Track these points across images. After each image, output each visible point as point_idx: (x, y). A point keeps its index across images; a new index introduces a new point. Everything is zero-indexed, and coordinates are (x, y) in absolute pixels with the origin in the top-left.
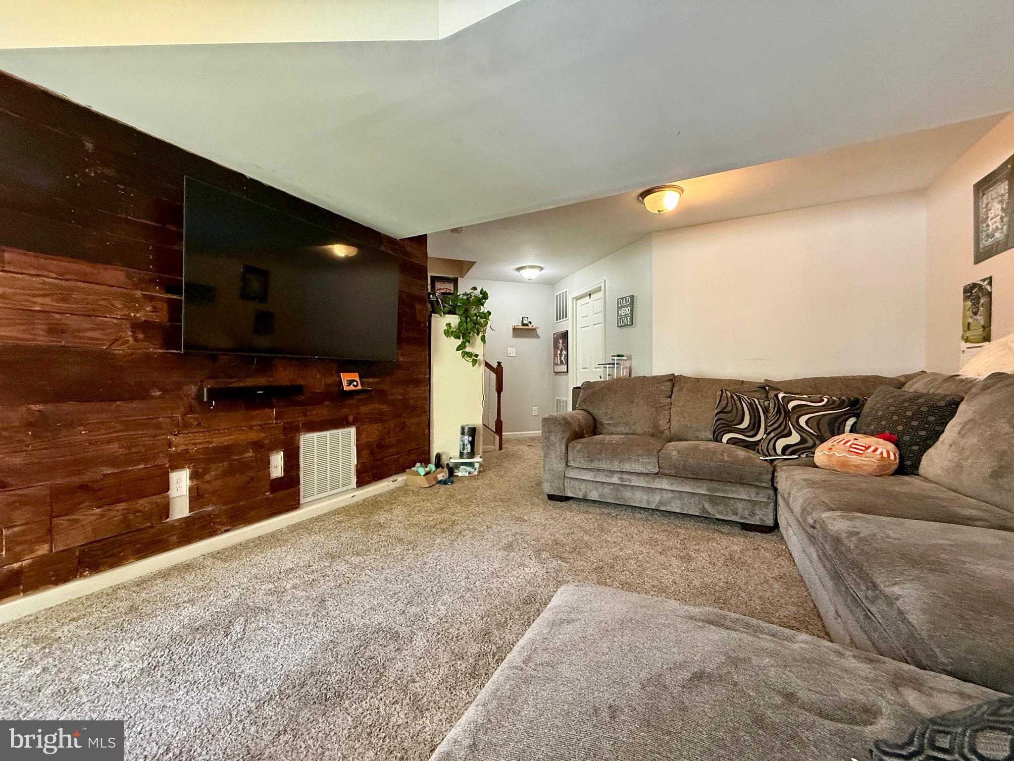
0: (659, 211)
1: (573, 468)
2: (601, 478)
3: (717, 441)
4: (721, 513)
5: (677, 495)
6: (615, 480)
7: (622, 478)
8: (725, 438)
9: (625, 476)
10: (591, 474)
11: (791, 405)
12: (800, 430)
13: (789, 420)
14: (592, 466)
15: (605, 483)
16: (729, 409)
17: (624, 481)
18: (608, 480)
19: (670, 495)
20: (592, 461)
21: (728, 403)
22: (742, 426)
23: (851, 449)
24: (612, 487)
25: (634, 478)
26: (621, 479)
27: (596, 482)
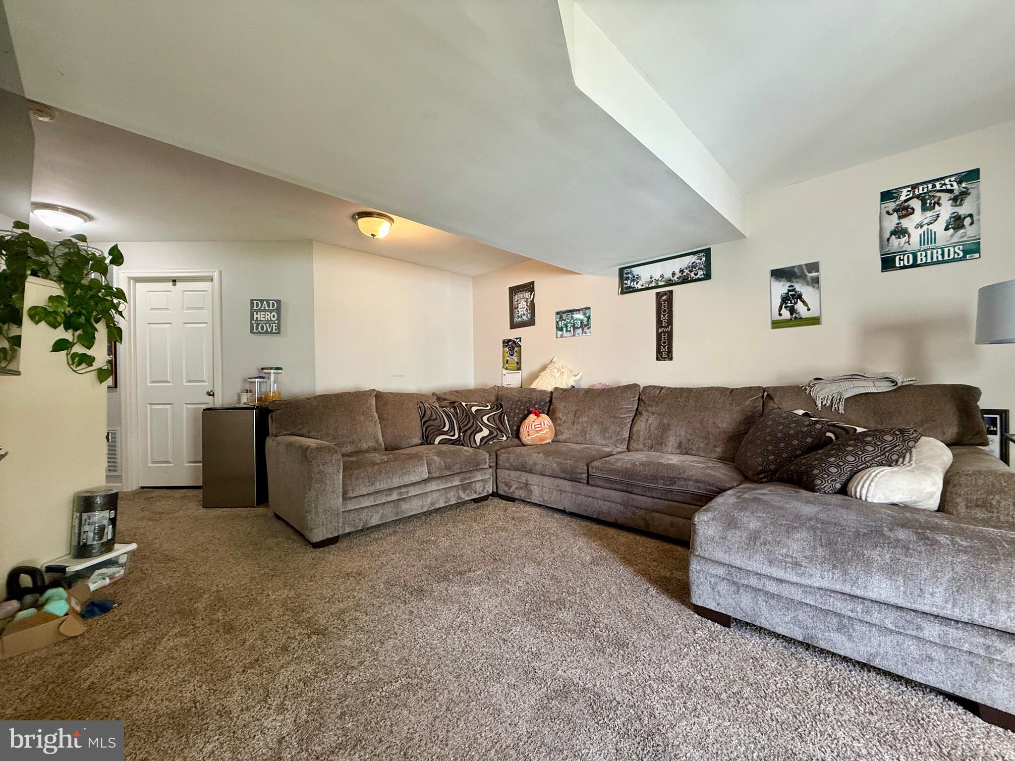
0: (372, 235)
1: (351, 498)
2: (384, 499)
3: (430, 444)
4: (468, 495)
5: (443, 492)
6: (395, 497)
7: (401, 492)
8: (437, 442)
9: (403, 490)
10: (372, 498)
11: (474, 409)
12: (486, 426)
13: (478, 420)
14: (372, 489)
15: (385, 503)
16: (434, 417)
17: (402, 495)
18: (389, 499)
19: (438, 494)
20: (373, 484)
21: (432, 413)
22: (446, 429)
23: (537, 429)
24: (392, 505)
25: (411, 488)
26: (400, 494)
27: (376, 505)
